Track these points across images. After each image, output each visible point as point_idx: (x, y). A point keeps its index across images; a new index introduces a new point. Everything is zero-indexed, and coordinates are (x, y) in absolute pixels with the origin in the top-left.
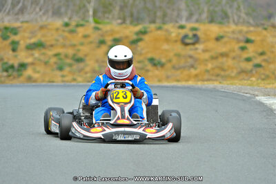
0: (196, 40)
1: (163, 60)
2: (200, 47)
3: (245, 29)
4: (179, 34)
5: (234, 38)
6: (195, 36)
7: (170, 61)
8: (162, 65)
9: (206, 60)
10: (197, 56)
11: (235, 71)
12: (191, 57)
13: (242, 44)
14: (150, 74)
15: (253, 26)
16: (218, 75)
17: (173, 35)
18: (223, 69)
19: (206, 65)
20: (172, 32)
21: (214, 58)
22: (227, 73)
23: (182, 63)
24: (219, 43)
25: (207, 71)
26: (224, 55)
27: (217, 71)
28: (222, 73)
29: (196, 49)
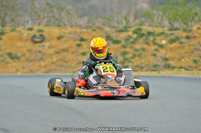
0: (43, 39)
1: (19, 55)
2: (46, 44)
3: (78, 30)
4: (29, 34)
5: (71, 38)
6: (41, 36)
7: (24, 55)
8: (18, 59)
9: (52, 55)
10: (44, 51)
11: (75, 63)
12: (40, 52)
13: (78, 42)
14: (10, 65)
15: (84, 28)
16: (62, 66)
17: (25, 35)
18: (65, 62)
19: (52, 58)
20: (24, 33)
21: (57, 53)
22: (68, 64)
23: (33, 57)
24: (60, 41)
25: (53, 63)
26: (65, 50)
27: (60, 63)
28: (65, 64)
29: (44, 46)
